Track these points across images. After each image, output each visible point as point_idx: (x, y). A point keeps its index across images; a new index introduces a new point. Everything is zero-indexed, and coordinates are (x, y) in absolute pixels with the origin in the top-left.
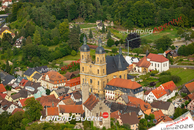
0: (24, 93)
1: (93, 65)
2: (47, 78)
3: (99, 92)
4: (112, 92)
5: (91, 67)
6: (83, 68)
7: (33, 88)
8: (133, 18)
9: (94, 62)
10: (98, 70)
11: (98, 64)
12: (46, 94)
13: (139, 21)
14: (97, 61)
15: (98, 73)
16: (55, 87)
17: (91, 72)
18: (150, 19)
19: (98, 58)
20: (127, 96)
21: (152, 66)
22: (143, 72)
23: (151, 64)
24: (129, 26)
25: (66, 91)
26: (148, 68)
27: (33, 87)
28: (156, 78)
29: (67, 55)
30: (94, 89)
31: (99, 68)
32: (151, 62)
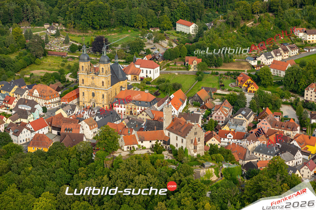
0: (23, 113)
1: (96, 77)
2: (36, 94)
3: (103, 106)
4: (123, 106)
5: (93, 78)
6: (83, 80)
7: (29, 107)
8: (88, 20)
9: (97, 73)
10: (103, 82)
11: (103, 75)
12: (43, 112)
13: (95, 23)
14: (101, 71)
15: (103, 85)
16: (47, 103)
17: (93, 85)
18: (106, 20)
19: (103, 69)
20: (150, 110)
21: (143, 72)
22: (132, 80)
23: (142, 71)
24: (84, 29)
25: (72, 108)
26: (138, 75)
27: (28, 105)
28: (153, 86)
29: (31, 64)
30: (98, 103)
31: (104, 80)
32: (141, 69)
